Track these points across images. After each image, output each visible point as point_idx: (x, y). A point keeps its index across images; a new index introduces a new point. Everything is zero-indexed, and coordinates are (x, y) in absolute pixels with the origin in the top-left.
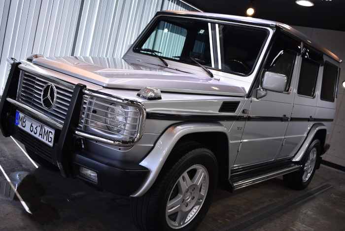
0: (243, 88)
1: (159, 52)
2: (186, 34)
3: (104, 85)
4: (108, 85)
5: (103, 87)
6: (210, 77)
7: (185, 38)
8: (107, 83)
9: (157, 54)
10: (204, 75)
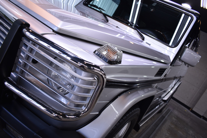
0: (169, 57)
1: (104, 10)
2: (119, 4)
3: (55, 29)
4: (60, 29)
5: (53, 31)
6: (141, 40)
7: (118, 6)
8: (59, 26)
9: (101, 10)
10: (138, 37)
